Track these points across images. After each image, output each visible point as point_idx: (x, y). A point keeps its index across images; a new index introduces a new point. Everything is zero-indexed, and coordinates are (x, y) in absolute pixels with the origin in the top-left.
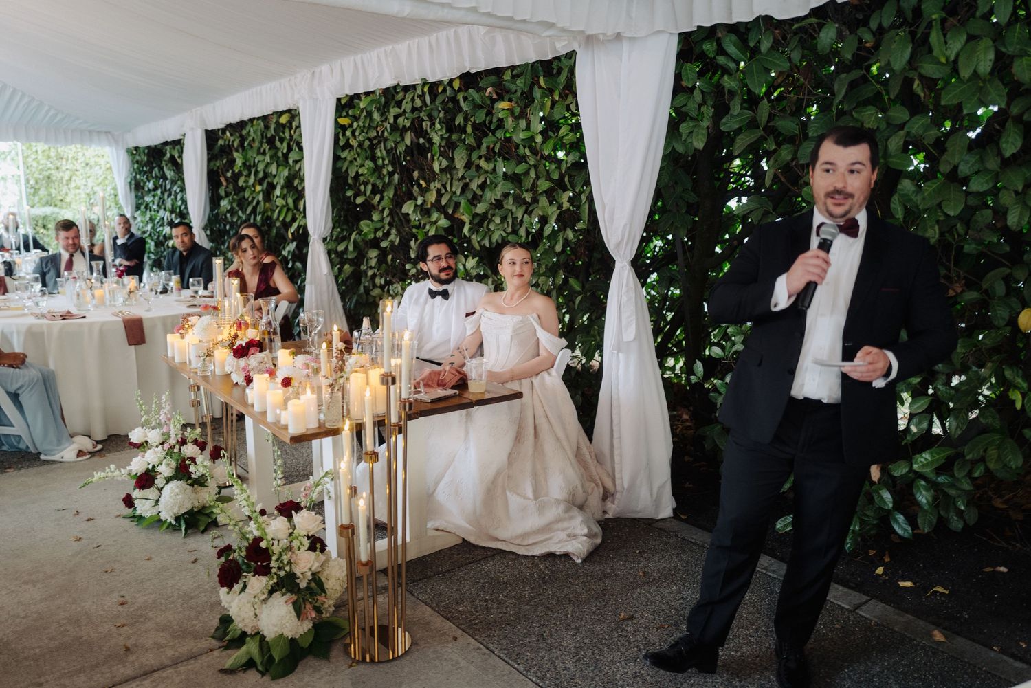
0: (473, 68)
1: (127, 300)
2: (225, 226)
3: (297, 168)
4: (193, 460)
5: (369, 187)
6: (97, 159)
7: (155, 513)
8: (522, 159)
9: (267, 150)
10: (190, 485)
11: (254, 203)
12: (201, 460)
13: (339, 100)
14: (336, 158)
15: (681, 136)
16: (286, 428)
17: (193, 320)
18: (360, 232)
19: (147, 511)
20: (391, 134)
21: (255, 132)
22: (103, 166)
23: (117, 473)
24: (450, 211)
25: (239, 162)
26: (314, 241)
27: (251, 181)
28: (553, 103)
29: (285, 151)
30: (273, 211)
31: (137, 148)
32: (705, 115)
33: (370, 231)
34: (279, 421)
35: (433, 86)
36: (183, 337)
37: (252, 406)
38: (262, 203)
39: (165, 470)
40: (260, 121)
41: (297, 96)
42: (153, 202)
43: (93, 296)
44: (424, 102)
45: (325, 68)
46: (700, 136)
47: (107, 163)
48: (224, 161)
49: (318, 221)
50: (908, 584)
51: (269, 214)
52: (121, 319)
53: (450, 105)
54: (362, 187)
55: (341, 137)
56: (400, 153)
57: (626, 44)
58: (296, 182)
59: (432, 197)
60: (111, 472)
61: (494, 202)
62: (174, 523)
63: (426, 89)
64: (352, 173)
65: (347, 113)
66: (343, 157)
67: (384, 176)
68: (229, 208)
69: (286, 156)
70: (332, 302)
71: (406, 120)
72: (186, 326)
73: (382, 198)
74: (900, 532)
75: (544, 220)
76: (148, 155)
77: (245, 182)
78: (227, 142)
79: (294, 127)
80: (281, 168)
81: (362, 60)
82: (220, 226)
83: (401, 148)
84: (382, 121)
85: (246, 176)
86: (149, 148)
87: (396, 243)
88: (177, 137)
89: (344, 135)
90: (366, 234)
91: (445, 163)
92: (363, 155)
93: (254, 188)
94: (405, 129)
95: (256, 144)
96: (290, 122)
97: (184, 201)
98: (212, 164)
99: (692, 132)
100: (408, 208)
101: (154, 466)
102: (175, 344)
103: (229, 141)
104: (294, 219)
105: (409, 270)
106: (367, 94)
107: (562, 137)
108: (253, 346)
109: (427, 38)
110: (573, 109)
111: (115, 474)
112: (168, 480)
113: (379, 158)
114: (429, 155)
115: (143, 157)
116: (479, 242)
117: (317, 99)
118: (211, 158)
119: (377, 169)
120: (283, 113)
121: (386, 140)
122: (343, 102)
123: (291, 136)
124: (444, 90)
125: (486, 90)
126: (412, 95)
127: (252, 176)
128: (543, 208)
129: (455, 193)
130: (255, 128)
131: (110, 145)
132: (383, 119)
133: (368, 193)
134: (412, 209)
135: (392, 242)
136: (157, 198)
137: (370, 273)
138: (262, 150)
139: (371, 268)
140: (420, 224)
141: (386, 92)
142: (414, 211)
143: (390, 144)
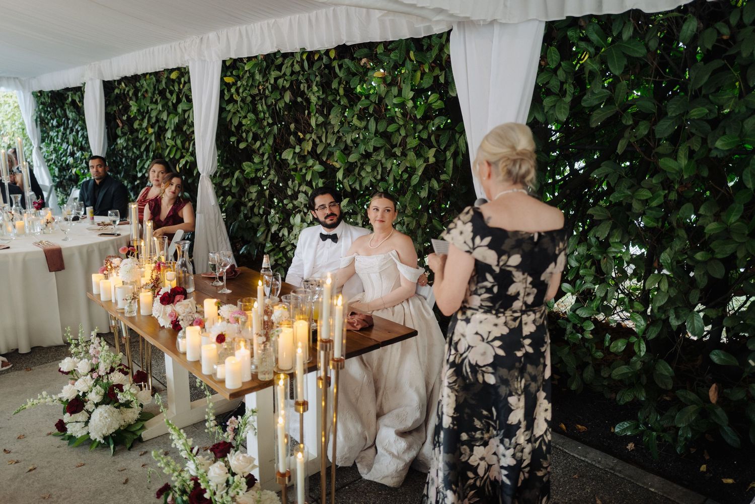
0: (348, 42)
1: (44, 229)
2: (121, 159)
3: (186, 116)
4: (120, 387)
5: (251, 135)
6: (6, 99)
7: (85, 433)
8: (392, 120)
9: (159, 101)
10: (117, 407)
11: (148, 143)
12: (128, 388)
13: (224, 62)
14: (222, 110)
15: (543, 108)
16: (222, 382)
17: (116, 261)
18: (243, 171)
19: (77, 432)
20: (271, 92)
21: (148, 85)
22: (11, 104)
23: (49, 399)
24: (324, 159)
25: (134, 109)
26: (203, 178)
27: (145, 124)
28: (423, 74)
29: (174, 102)
30: (164, 150)
31: (41, 92)
32: (568, 92)
33: (251, 171)
34: (215, 374)
35: (311, 54)
36: (107, 277)
37: (185, 354)
38: (154, 143)
39: (94, 397)
40: (152, 76)
41: (186, 57)
42: (57, 136)
43: (14, 226)
44: (302, 67)
45: (212, 35)
46: (563, 110)
47: (15, 102)
48: (120, 107)
49: (206, 160)
50: (730, 481)
51: (160, 151)
52: (41, 250)
53: (327, 71)
54: (244, 135)
55: (226, 93)
56: (280, 109)
57: (497, 29)
58: (185, 128)
59: (308, 147)
60: (43, 398)
61: (364, 153)
62: (103, 441)
63: (304, 57)
64: (235, 122)
65: (232, 73)
66: (227, 109)
67: (265, 127)
68: (125, 145)
69: (175, 106)
70: (218, 228)
71: (285, 82)
72: (109, 267)
73: (263, 144)
74: (729, 441)
75: (411, 171)
76: (52, 98)
77: (139, 125)
78: (122, 92)
79: (183, 82)
80: (171, 116)
81: (247, 31)
82: (116, 158)
83: (281, 105)
84: (263, 82)
85: (139, 120)
86: (52, 92)
87: (275, 182)
88: (78, 84)
89: (229, 91)
90: (248, 173)
91: (321, 119)
92: (246, 109)
93: (147, 130)
94: (284, 89)
95: (150, 95)
96: (179, 78)
97: (86, 138)
98: (109, 109)
99: (555, 106)
100: (287, 155)
101: (84, 394)
102: (101, 285)
103: (124, 90)
104: (182, 157)
105: (287, 205)
106: (249, 59)
107: (431, 104)
108: (179, 293)
109: (307, 15)
110: (442, 80)
111: (47, 400)
112: (97, 405)
113: (260, 112)
114: (306, 112)
115: (47, 99)
116: (350, 186)
117: (205, 60)
118: (107, 104)
119: (258, 121)
120: (172, 71)
121: (266, 97)
122: (228, 64)
123: (180, 90)
124: (320, 58)
125: (361, 59)
126: (291, 61)
127: (146, 121)
128: (410, 161)
129: (329, 144)
130: (148, 82)
131: (17, 89)
132: (265, 79)
133: (250, 140)
134: (291, 156)
135: (271, 181)
136: (60, 134)
137: (250, 204)
138: (154, 100)
139: (251, 200)
140: (297, 168)
141: (267, 57)
142: (293, 158)
143: (271, 101)
